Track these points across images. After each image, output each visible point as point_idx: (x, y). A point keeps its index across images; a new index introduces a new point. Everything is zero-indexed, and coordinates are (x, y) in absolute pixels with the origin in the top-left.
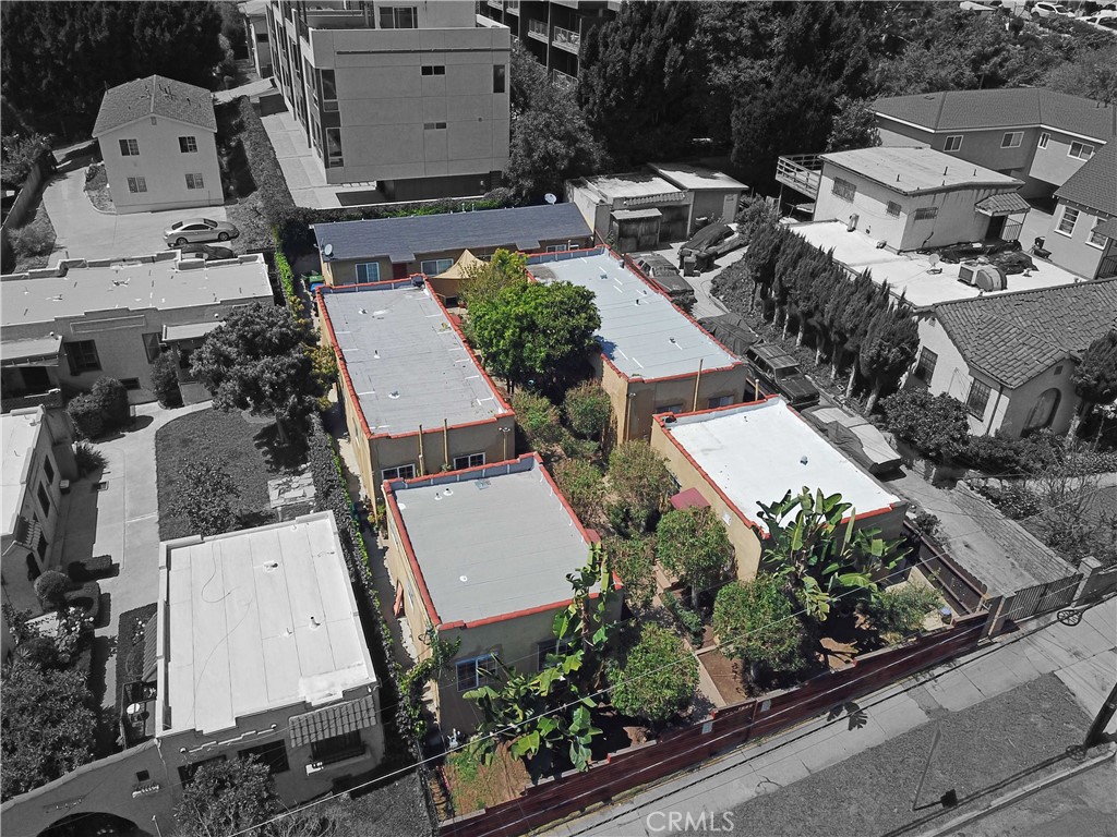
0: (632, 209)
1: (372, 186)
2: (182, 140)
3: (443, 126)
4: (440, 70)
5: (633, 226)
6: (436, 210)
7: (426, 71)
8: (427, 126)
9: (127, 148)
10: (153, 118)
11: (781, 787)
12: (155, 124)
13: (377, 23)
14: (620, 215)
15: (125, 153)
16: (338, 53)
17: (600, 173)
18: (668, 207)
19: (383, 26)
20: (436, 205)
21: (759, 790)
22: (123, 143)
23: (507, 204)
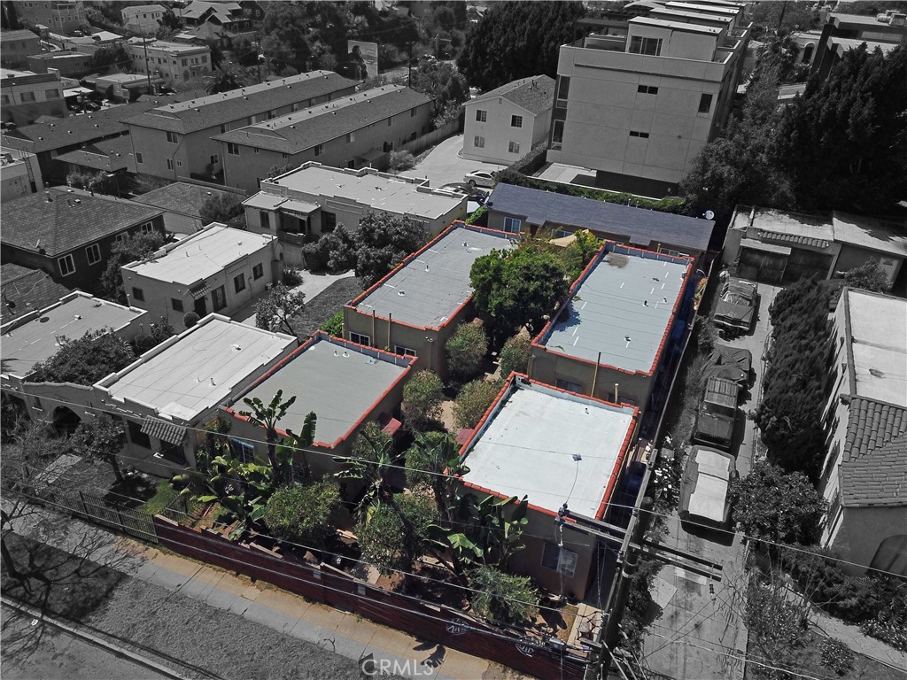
0: (765, 241)
1: (593, 174)
2: (514, 117)
3: (645, 135)
4: (654, 90)
5: (756, 257)
6: (613, 200)
7: (642, 89)
8: (632, 134)
9: (480, 116)
10: (500, 99)
11: (334, 652)
12: (500, 103)
13: (627, 48)
14: (746, 243)
15: (478, 119)
16: (576, 65)
17: (775, 207)
18: (804, 250)
19: (631, 51)
20: (616, 197)
21: (322, 642)
22: (479, 112)
23: (675, 210)
